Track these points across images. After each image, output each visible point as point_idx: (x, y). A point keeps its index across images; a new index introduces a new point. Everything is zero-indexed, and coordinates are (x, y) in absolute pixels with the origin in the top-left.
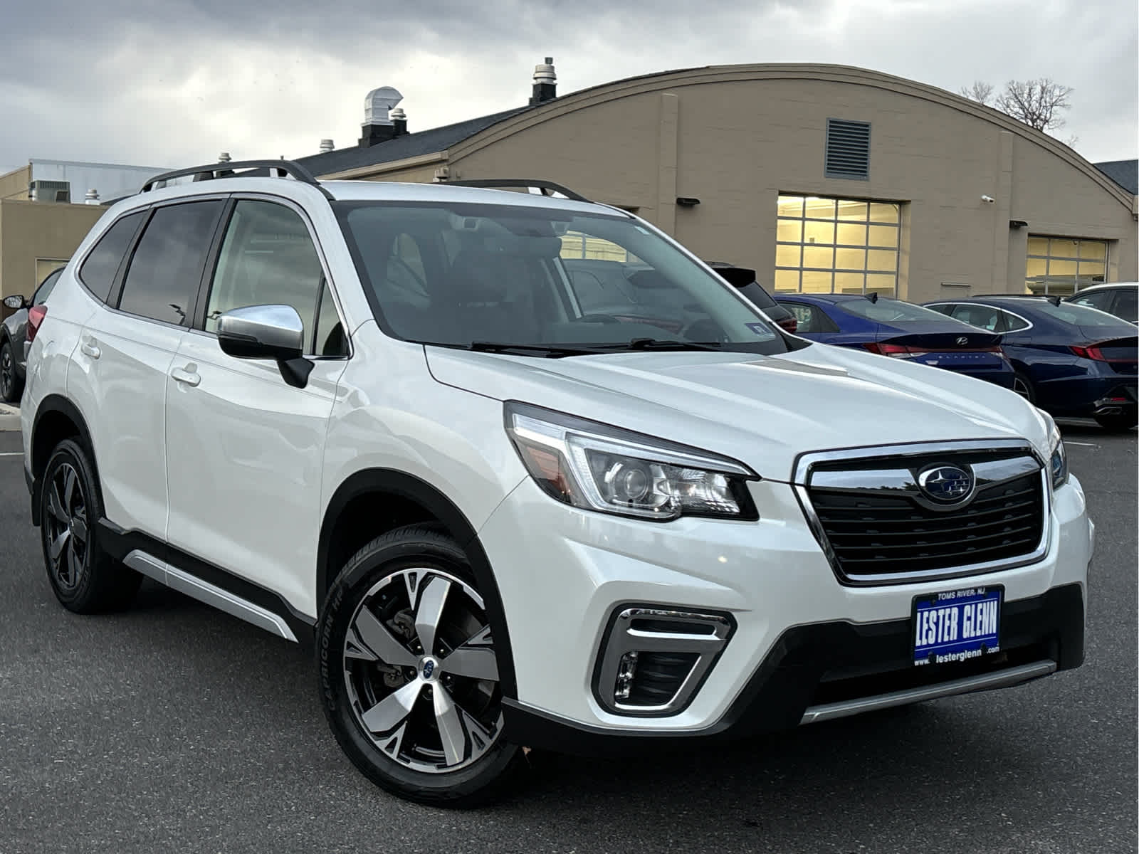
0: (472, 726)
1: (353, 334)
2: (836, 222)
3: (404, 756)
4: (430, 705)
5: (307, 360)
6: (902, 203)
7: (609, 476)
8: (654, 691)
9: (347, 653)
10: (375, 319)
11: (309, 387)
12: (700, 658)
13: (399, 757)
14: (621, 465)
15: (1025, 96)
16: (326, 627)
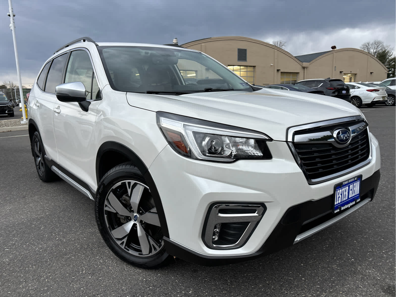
0: (152, 242)
1: (102, 90)
2: (240, 71)
3: (127, 248)
4: (136, 231)
5: (89, 101)
6: (254, 67)
7: (204, 143)
8: (230, 238)
9: (106, 209)
10: (110, 84)
11: (89, 112)
12: (250, 224)
13: (125, 248)
14: (209, 138)
15: (276, 44)
16: (97, 198)
